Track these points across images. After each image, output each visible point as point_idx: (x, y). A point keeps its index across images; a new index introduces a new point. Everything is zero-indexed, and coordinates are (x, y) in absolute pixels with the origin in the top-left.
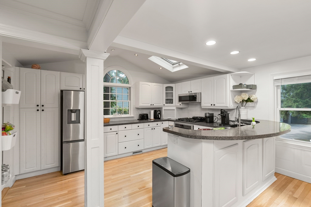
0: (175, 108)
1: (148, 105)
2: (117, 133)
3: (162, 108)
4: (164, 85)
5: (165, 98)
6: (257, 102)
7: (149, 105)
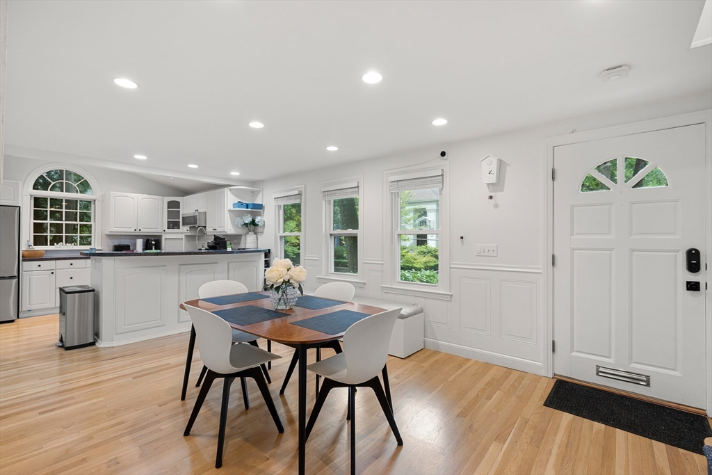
0: (183, 236)
1: (130, 230)
2: (52, 273)
3: (161, 236)
4: (165, 198)
5: (166, 220)
6: (264, 225)
7: (133, 230)
